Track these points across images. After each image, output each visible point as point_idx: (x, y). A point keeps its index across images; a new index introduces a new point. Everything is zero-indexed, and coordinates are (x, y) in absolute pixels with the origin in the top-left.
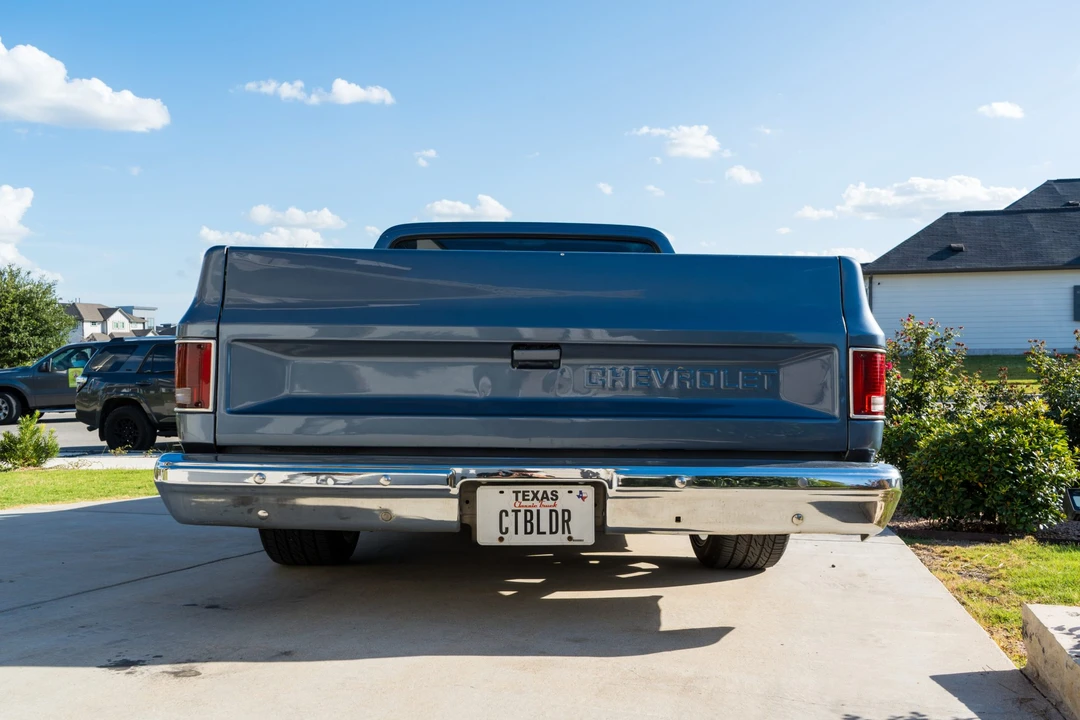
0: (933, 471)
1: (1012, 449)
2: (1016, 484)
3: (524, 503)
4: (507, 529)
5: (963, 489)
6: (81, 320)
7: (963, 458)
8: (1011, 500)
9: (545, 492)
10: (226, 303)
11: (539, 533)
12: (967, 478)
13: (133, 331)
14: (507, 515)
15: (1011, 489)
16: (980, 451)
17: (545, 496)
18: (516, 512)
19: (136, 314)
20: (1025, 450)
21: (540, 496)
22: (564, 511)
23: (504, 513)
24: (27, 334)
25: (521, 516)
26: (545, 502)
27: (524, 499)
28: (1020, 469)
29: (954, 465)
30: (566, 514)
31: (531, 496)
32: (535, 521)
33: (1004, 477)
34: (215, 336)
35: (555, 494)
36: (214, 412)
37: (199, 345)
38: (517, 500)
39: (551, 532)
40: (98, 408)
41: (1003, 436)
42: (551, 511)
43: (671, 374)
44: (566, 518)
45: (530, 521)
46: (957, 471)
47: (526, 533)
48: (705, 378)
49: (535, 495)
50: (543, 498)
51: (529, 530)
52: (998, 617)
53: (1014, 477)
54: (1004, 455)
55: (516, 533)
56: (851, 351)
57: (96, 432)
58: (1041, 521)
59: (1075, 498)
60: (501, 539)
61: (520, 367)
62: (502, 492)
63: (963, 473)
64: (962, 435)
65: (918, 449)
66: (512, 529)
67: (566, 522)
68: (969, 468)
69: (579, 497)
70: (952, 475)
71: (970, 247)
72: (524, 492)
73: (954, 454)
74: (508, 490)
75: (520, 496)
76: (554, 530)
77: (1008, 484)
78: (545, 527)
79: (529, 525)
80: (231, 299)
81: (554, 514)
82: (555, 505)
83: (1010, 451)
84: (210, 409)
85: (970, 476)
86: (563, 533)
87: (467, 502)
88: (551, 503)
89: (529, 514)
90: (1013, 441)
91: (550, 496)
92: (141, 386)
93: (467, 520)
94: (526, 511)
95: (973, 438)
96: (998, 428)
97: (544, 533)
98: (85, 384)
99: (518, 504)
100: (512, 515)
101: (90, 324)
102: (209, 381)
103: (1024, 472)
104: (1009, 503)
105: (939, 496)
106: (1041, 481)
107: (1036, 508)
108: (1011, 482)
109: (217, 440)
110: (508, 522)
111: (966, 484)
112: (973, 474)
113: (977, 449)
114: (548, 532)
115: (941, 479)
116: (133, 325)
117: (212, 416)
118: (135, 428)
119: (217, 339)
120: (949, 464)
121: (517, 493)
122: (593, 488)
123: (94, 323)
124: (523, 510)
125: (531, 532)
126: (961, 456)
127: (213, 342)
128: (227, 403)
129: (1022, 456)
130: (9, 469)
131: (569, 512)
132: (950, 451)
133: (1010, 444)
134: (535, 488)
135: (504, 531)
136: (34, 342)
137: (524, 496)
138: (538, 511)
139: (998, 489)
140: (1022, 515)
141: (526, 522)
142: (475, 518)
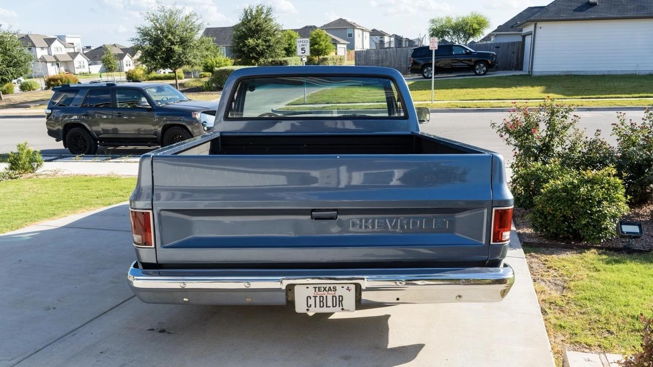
0: (546, 208)
1: (592, 198)
2: (591, 219)
3: (319, 293)
4: (311, 305)
5: (562, 219)
6: (34, 46)
7: (564, 202)
8: (588, 227)
9: (330, 287)
10: (155, 187)
11: (327, 307)
12: (565, 213)
13: (68, 53)
14: (310, 299)
15: (588, 221)
16: (574, 199)
17: (330, 289)
18: (315, 297)
19: (68, 40)
20: (599, 198)
21: (327, 289)
22: (339, 296)
23: (309, 297)
24: (5, 66)
25: (318, 299)
26: (330, 292)
27: (319, 291)
28: (594, 210)
29: (558, 206)
30: (341, 297)
31: (323, 289)
32: (325, 301)
33: (585, 214)
34: (151, 208)
35: (335, 289)
36: (155, 247)
37: (143, 213)
38: (315, 291)
39: (333, 306)
40: (61, 128)
41: (588, 190)
42: (333, 296)
43: (397, 222)
44: (341, 300)
45: (322, 301)
46: (560, 209)
47: (320, 307)
48: (414, 223)
49: (325, 289)
50: (329, 290)
51: (322, 306)
52: (561, 326)
53: (591, 214)
54: (587, 201)
55: (315, 307)
56: (494, 209)
57: (61, 142)
58: (602, 238)
59: (623, 226)
60: (308, 310)
61: (316, 219)
62: (308, 288)
63: (563, 211)
64: (565, 189)
65: (540, 194)
66: (313, 305)
67: (341, 301)
68: (566, 208)
69: (347, 289)
70: (557, 211)
71: (602, 2)
72: (319, 287)
73: (559, 199)
74: (311, 287)
75: (317, 289)
76: (334, 305)
77: (587, 218)
78: (330, 304)
79: (322, 303)
80: (158, 186)
81: (334, 298)
82: (335, 294)
83: (591, 199)
84: (153, 246)
85: (566, 213)
86: (339, 306)
87: (290, 290)
88: (333, 292)
89: (321, 298)
90: (593, 194)
91: (332, 289)
92: (85, 115)
93: (290, 299)
94: (320, 297)
95: (571, 190)
96: (586, 185)
97: (330, 307)
98: (51, 114)
99: (316, 293)
100: (313, 299)
101: (40, 49)
102: (151, 232)
103: (597, 212)
104: (586, 228)
105: (549, 222)
106: (605, 216)
107: (601, 230)
108: (588, 217)
109: (158, 261)
110: (311, 302)
111: (564, 216)
112: (568, 211)
113: (572, 198)
114: (331, 306)
115: (551, 212)
116: (68, 49)
117: (154, 249)
118: (84, 140)
119: (152, 209)
120: (556, 205)
121: (315, 288)
122: (354, 285)
123: (42, 48)
124: (318, 296)
125: (323, 306)
126: (563, 201)
127: (150, 211)
128: (162, 243)
129: (597, 202)
130: (18, 177)
131: (342, 296)
132: (557, 197)
133: (591, 196)
134: (325, 286)
135: (309, 306)
136: (10, 71)
137: (319, 289)
138: (326, 296)
139: (581, 221)
140: (592, 235)
141: (320, 301)
142: (294, 298)
